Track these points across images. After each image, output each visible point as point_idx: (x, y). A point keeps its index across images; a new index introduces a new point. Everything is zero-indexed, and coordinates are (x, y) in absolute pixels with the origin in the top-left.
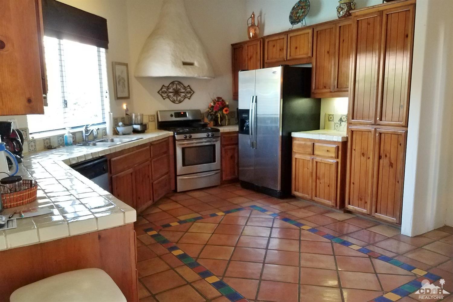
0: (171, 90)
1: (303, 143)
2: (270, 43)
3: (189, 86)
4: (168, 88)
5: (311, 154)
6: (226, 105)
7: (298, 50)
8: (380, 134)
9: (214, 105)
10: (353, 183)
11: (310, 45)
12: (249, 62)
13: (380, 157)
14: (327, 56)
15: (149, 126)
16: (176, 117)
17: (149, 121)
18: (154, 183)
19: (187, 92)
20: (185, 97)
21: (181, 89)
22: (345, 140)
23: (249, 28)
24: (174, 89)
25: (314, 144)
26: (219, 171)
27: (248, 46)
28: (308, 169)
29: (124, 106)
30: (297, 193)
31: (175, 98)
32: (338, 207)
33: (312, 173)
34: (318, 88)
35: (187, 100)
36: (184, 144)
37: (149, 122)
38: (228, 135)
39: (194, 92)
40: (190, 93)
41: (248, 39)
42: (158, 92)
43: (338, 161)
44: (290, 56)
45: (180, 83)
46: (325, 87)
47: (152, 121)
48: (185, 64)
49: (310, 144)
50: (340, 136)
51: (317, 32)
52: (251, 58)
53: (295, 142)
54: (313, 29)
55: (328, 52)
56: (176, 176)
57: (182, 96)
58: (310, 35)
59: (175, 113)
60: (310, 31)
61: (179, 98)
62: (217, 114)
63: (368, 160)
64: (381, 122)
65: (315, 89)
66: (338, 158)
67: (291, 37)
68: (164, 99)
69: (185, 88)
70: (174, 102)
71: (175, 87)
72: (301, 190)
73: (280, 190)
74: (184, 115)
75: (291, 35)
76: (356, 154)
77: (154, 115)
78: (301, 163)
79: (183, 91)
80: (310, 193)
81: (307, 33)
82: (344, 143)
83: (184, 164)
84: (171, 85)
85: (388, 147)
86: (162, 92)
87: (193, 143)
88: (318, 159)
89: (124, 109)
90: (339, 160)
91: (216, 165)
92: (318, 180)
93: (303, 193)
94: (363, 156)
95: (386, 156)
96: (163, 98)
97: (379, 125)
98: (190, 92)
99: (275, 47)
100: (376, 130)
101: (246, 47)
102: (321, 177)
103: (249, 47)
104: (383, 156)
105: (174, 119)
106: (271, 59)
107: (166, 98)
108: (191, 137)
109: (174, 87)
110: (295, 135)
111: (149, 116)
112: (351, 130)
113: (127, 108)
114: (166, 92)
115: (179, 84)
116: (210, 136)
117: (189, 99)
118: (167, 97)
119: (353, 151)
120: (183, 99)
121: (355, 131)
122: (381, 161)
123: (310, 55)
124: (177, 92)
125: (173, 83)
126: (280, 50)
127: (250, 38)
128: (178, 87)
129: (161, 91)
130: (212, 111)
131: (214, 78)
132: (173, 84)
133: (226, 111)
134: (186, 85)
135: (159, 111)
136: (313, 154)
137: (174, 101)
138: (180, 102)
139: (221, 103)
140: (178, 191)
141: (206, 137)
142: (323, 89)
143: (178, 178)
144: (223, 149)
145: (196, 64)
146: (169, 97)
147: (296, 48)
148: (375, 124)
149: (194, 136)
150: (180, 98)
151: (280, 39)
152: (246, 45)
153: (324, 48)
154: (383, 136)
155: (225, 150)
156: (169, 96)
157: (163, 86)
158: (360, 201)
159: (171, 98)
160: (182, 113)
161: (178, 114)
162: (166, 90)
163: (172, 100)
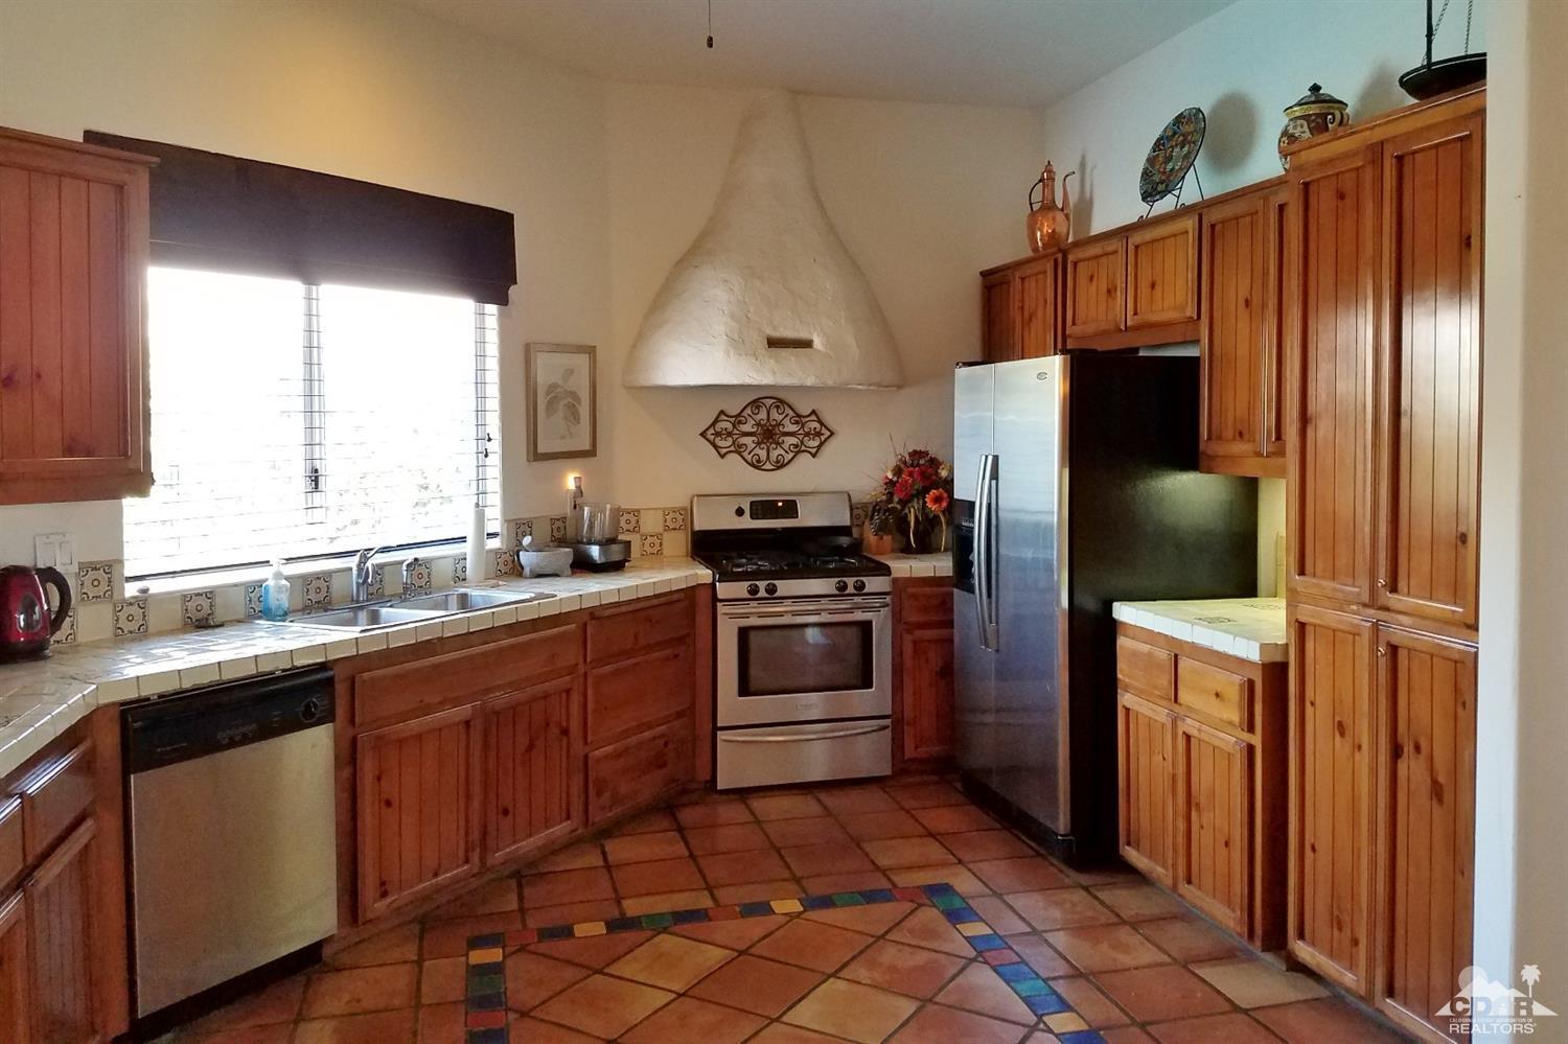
0: (747, 428)
1: (1145, 648)
2: (1081, 266)
3: (813, 412)
4: (738, 419)
5: (1170, 700)
6: (941, 478)
7: (1158, 289)
8: (1394, 649)
9: (895, 479)
10: (1313, 849)
11: (1192, 275)
12: (1026, 329)
13: (1396, 752)
14: (1243, 314)
15: (664, 546)
16: (754, 516)
17: (667, 528)
18: (590, 755)
19: (807, 434)
20: (798, 450)
21: (787, 422)
22: (1278, 658)
23: (1033, 214)
24: (758, 424)
25: (1176, 656)
26: (888, 722)
27: (1023, 279)
28: (1164, 759)
29: (570, 482)
30: (1131, 854)
31: (763, 454)
32: (1258, 943)
33: (1174, 778)
34: (1220, 438)
35: (805, 458)
36: (746, 616)
37: (665, 530)
38: (927, 590)
39: (832, 434)
40: (819, 434)
41: (1029, 253)
42: (703, 434)
43: (1253, 743)
44: (1136, 314)
45: (781, 403)
46: (1241, 434)
47: (675, 529)
48: (774, 343)
49: (1163, 655)
50: (1255, 639)
51: (1213, 226)
52: (1030, 319)
53: (1123, 643)
54: (1200, 216)
55: (1247, 303)
56: (715, 729)
57: (786, 446)
58: (1192, 237)
59: (752, 503)
60: (1190, 224)
61: (774, 454)
62: (907, 511)
63: (1357, 754)
64: (1393, 600)
65: (1209, 438)
66: (1251, 729)
67: (1137, 247)
68: (722, 456)
69: (799, 419)
70: (757, 465)
71: (763, 415)
72: (1145, 843)
73: (1068, 831)
74: (790, 509)
75: (1136, 238)
76: (1319, 721)
77: (685, 509)
78: (1143, 733)
79: (793, 428)
80: (1170, 862)
81: (1182, 233)
82: (1275, 672)
83: (745, 689)
84: (748, 411)
85: (1421, 706)
86: (717, 434)
87: (780, 614)
88: (1190, 725)
89: (568, 490)
90: (1257, 740)
91: (874, 699)
92: (1194, 814)
93: (1150, 857)
94: (1342, 734)
95: (1418, 748)
96: (719, 453)
97: (1387, 609)
98: (816, 434)
99: (1095, 279)
100: (1378, 630)
101: (1018, 280)
102: (1203, 800)
103: (1027, 281)
104: (1408, 748)
105: (747, 523)
106: (1084, 323)
107: (727, 453)
108: (771, 590)
109: (758, 417)
110: (1124, 612)
111: (664, 510)
112: (1297, 621)
113: (579, 488)
114: (730, 434)
115: (778, 407)
116: (851, 590)
117: (814, 456)
118: (732, 448)
119: (1309, 710)
120: (791, 455)
121: (1311, 624)
122: (1402, 766)
123: (1191, 312)
124: (769, 434)
125: (756, 404)
126: (1109, 291)
127: (1035, 249)
128: (775, 415)
129: (712, 431)
130: (890, 500)
131: (900, 387)
132: (758, 407)
133: (938, 500)
134: (805, 411)
135: (698, 496)
136: (1176, 701)
137: (759, 461)
138: (780, 465)
139: (922, 474)
140: (720, 786)
141: (837, 592)
142: (1234, 439)
143: (721, 735)
144: (908, 639)
145: (818, 343)
146: (738, 450)
147: (1153, 286)
148: (1373, 603)
149: (785, 587)
150: (780, 451)
151: (1107, 254)
152: (1018, 274)
153: (1235, 286)
154: (1402, 655)
155: (915, 643)
156: (740, 446)
157: (722, 412)
158: (1336, 932)
159: (745, 454)
160: (780, 504)
161: (763, 508)
162: (729, 426)
163: (749, 458)
